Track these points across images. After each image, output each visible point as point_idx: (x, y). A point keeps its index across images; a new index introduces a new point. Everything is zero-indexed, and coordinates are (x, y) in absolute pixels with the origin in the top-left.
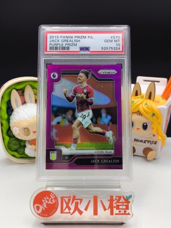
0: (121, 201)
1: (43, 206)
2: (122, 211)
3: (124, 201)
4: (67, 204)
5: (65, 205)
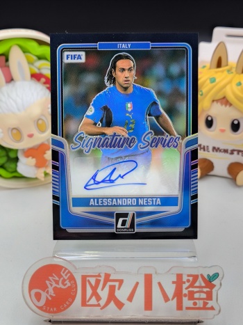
0: (197, 284)
1: (47, 292)
2: (200, 303)
3: (203, 284)
4: (94, 289)
5: (89, 291)
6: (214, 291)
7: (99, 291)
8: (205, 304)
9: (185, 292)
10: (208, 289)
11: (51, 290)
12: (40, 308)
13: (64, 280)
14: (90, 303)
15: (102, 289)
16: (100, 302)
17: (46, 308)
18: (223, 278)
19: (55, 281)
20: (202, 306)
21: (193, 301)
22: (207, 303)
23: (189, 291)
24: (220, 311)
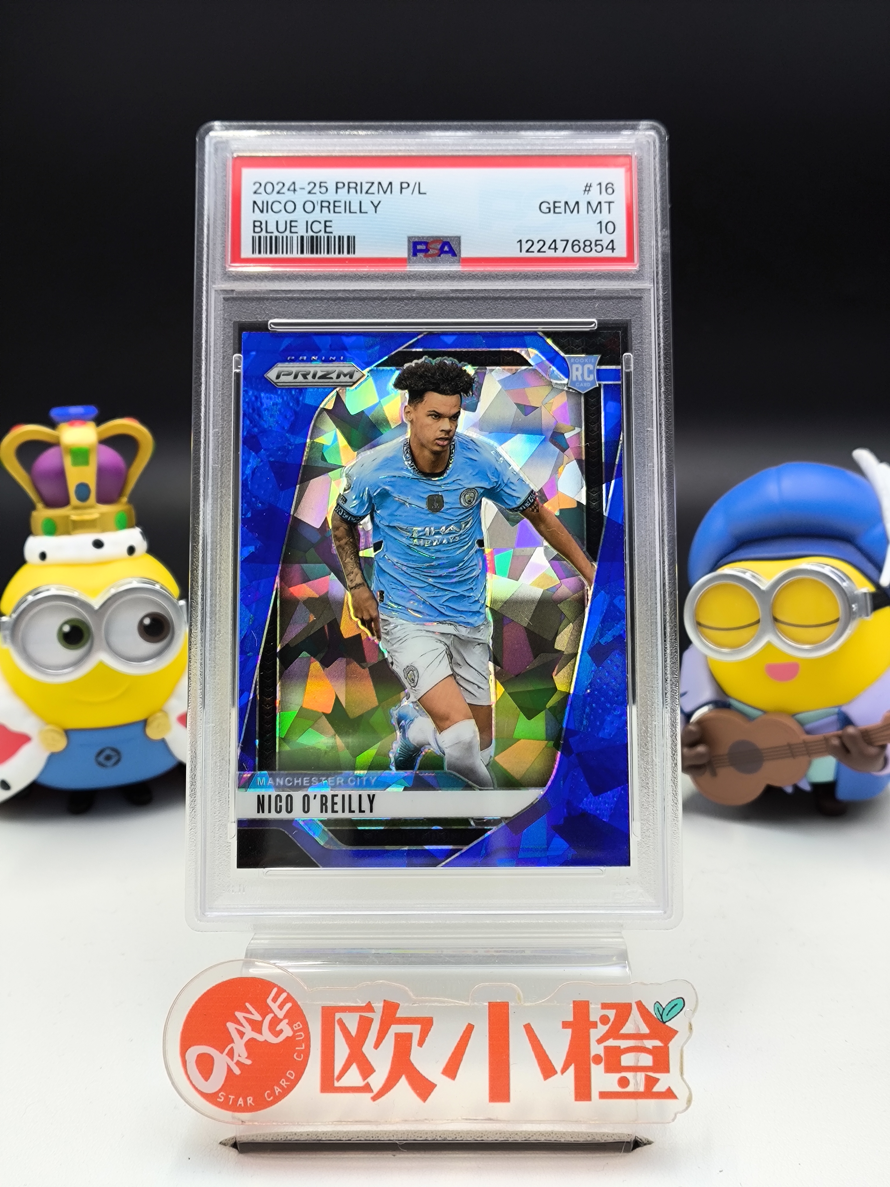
6: (674, 1046)
7: (368, 1049)
8: (651, 1082)
9: (596, 1049)
10: (658, 1043)
11: (239, 1046)
12: (211, 1098)
13: (275, 1021)
14: (345, 1082)
15: (377, 1046)
16: (370, 1080)
17: (227, 1099)
18: (694, 1011)
19: (251, 1022)
20: (642, 1089)
21: (617, 1076)
22: (657, 1080)
23: (606, 1048)
24: (689, 1101)
